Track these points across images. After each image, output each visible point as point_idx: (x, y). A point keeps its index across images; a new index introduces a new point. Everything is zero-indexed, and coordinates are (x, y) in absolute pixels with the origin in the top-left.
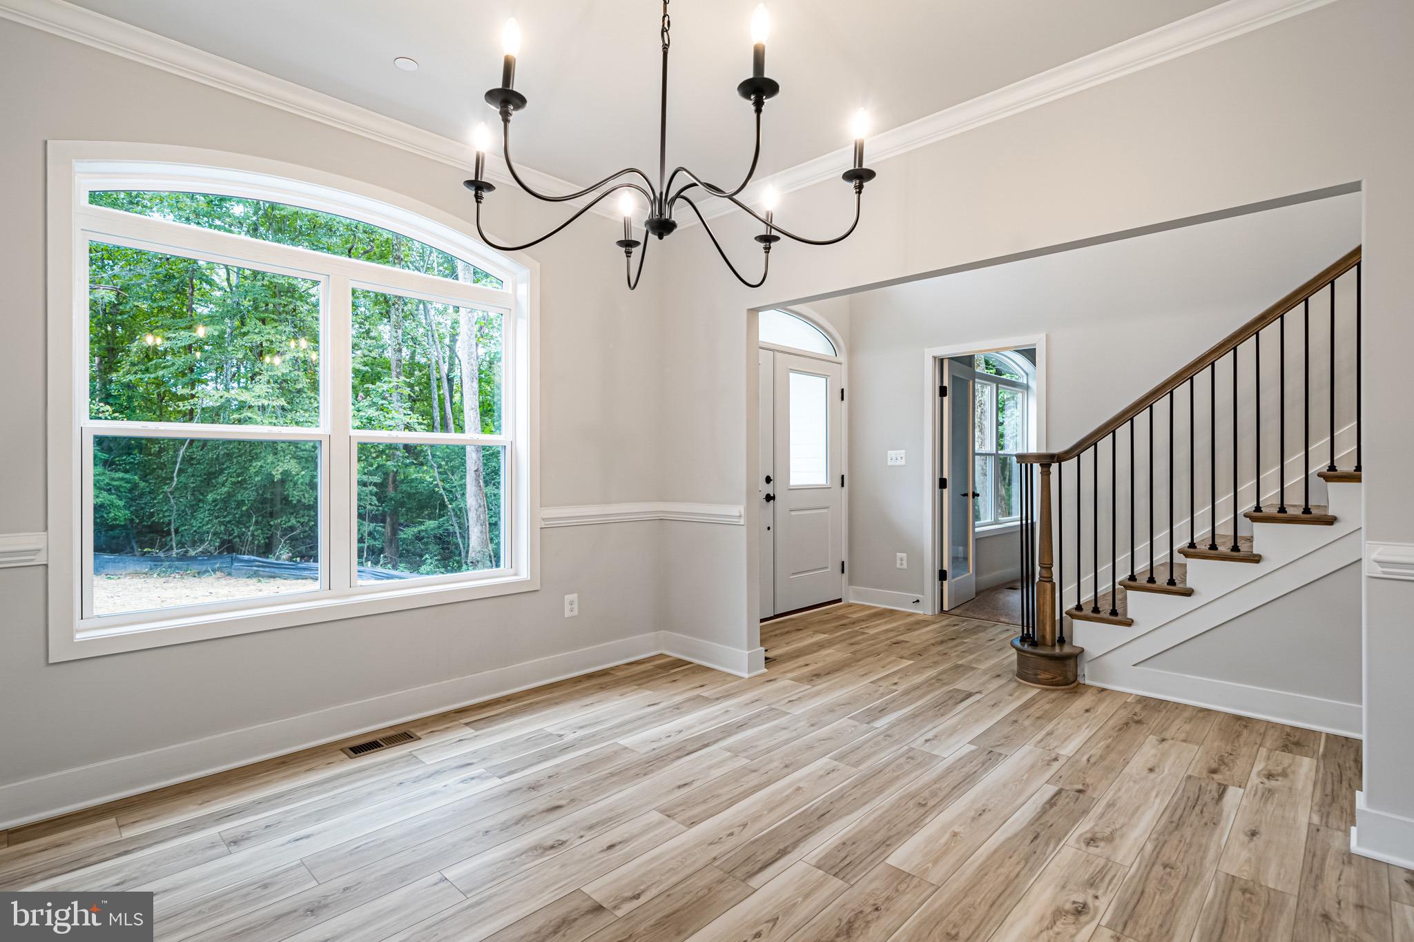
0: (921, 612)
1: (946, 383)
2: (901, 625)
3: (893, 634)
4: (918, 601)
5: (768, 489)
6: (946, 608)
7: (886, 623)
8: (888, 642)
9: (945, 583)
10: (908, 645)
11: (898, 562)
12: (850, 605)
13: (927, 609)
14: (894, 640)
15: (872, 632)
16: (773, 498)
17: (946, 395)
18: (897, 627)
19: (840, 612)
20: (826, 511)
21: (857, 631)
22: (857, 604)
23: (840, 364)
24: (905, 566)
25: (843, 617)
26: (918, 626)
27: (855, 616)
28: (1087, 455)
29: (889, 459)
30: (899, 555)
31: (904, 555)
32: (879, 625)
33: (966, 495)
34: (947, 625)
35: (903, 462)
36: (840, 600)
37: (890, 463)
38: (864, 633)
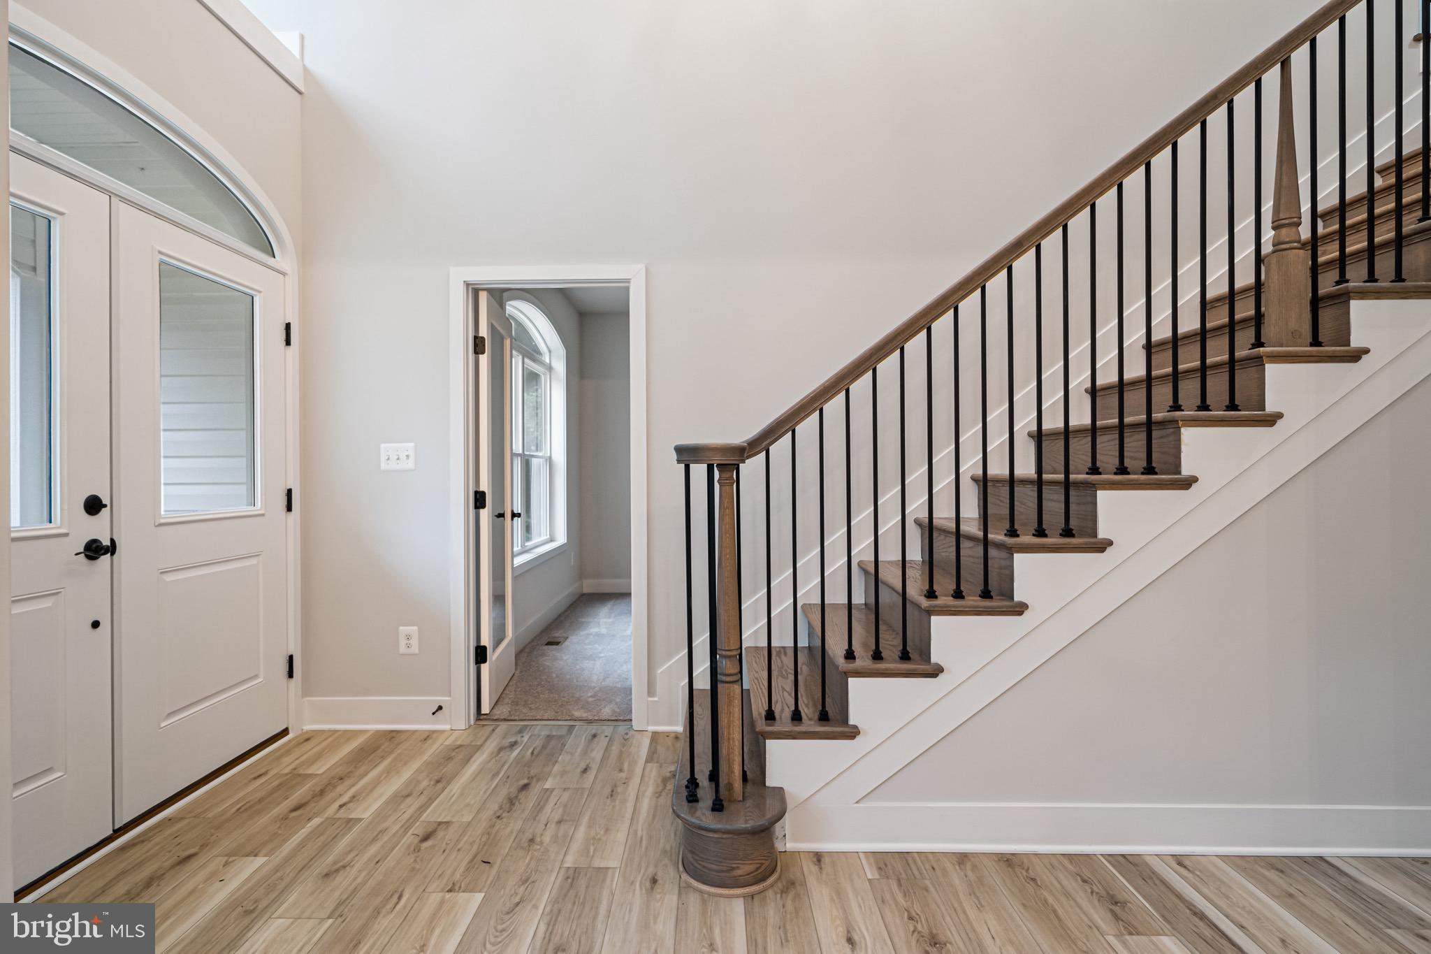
0: (447, 727)
1: (484, 332)
2: (418, 771)
3: (409, 807)
4: (440, 708)
5: (98, 528)
6: (485, 709)
7: (388, 772)
8: (409, 839)
9: (485, 668)
10: (452, 833)
11: (402, 642)
12: (307, 738)
13: (457, 720)
14: (419, 829)
15: (366, 811)
16: (112, 549)
17: (483, 353)
18: (413, 781)
19: (286, 766)
20: (253, 561)
21: (332, 821)
22: (323, 731)
23: (284, 274)
24: (415, 649)
25: (296, 777)
26: (451, 766)
27: (321, 768)
28: (780, 448)
29: (383, 459)
30: (404, 630)
31: (413, 629)
32: (377, 783)
33: (501, 515)
34: (501, 749)
35: (410, 464)
36: (285, 732)
37: (384, 466)
38: (350, 823)
